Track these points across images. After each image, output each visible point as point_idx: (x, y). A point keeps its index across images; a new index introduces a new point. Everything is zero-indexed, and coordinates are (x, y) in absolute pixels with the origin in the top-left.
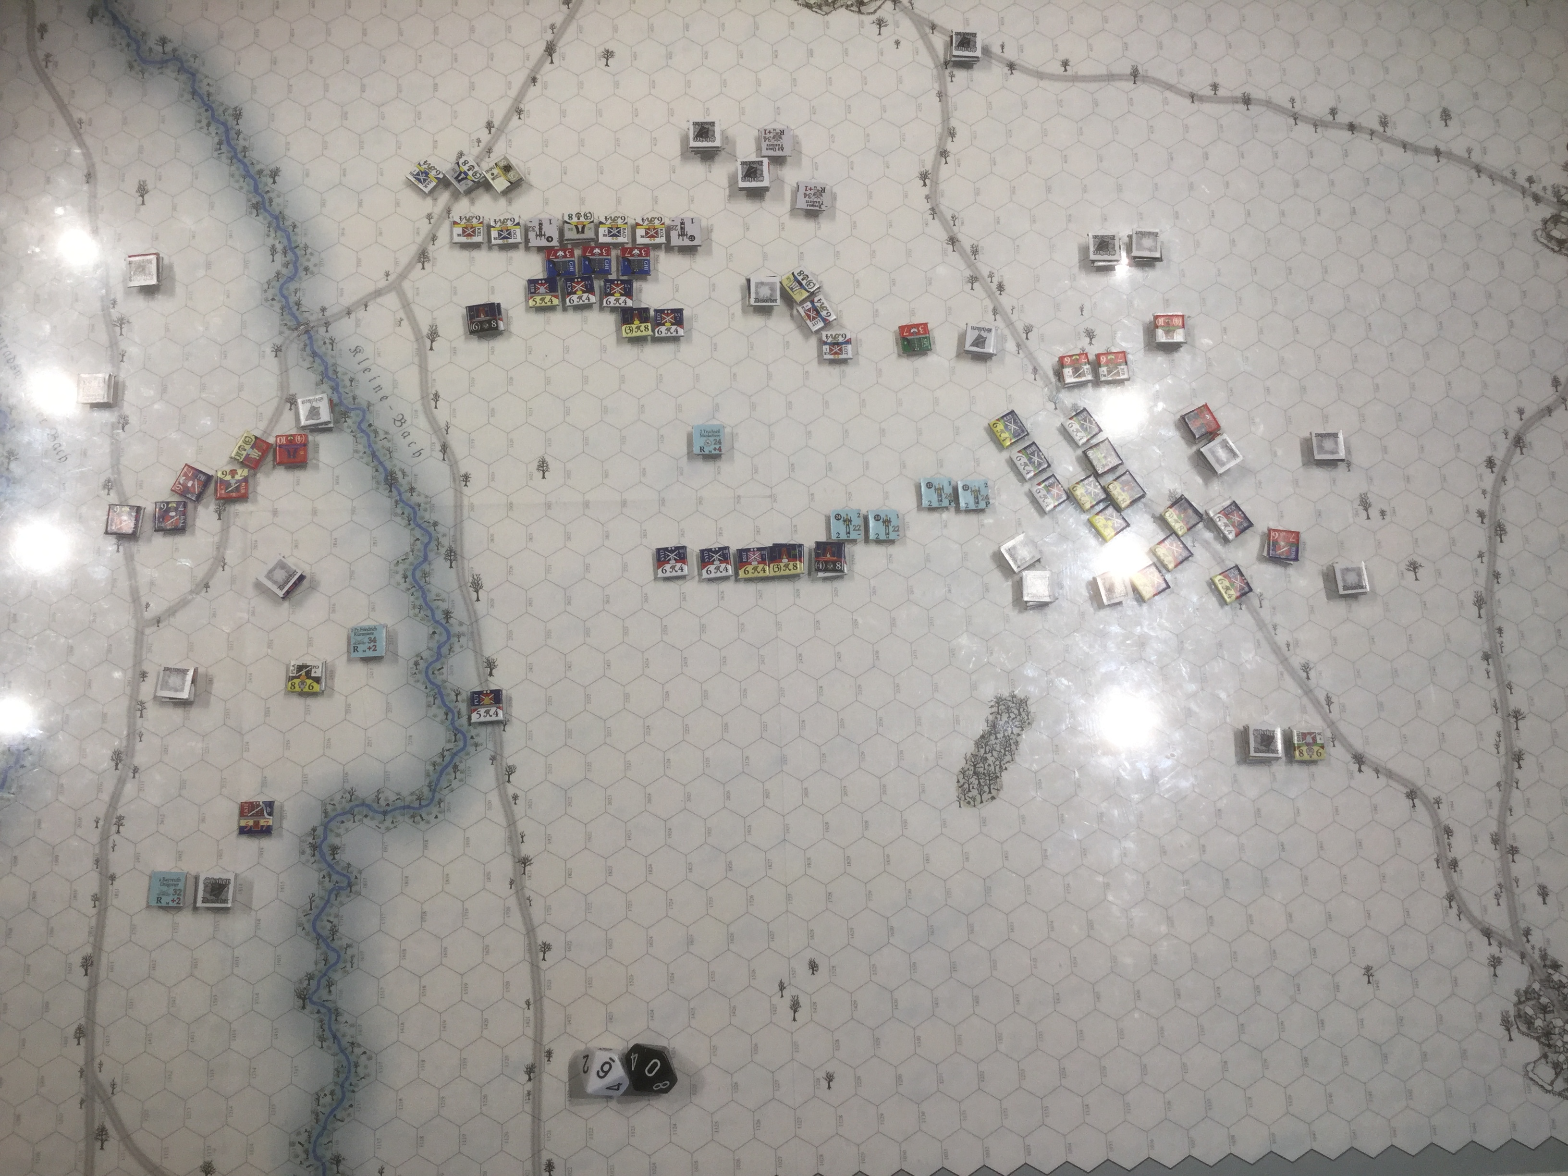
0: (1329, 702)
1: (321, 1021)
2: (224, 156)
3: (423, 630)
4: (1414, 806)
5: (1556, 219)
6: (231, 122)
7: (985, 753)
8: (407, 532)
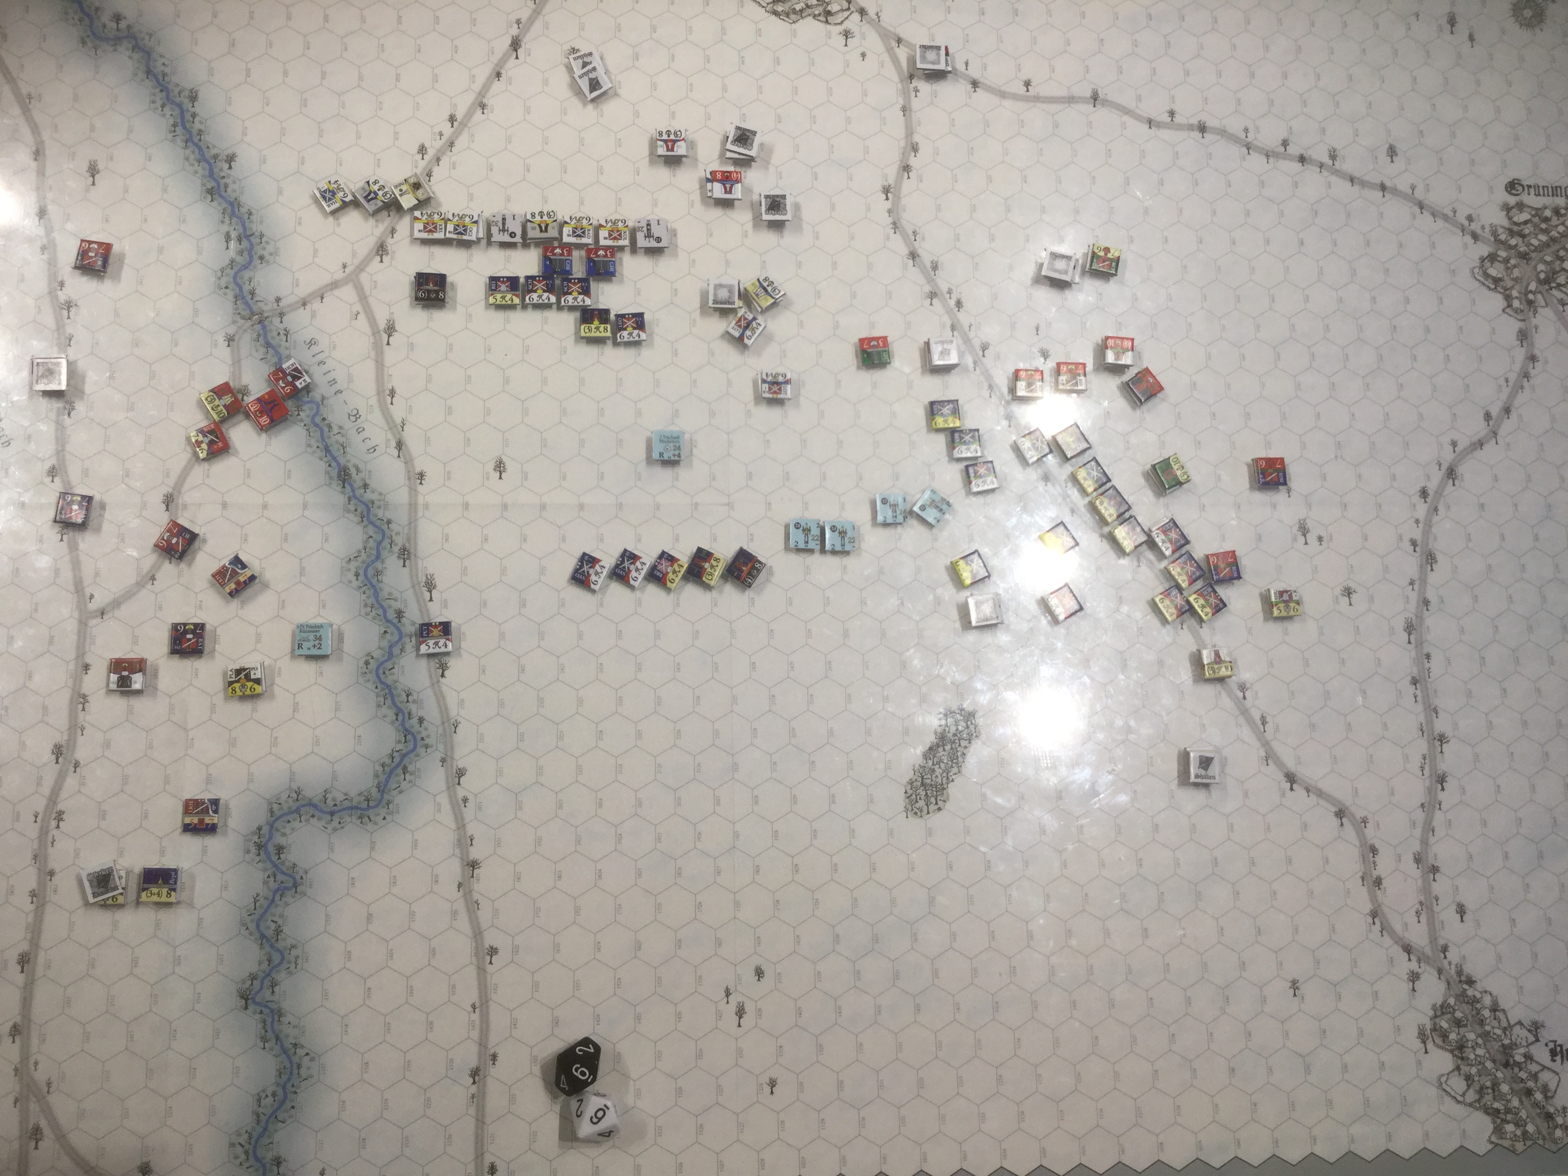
0: (1264, 722)
1: (264, 1022)
2: (178, 139)
3: (375, 630)
4: (1342, 824)
5: (1492, 258)
6: (187, 104)
7: (933, 764)
8: (360, 529)
